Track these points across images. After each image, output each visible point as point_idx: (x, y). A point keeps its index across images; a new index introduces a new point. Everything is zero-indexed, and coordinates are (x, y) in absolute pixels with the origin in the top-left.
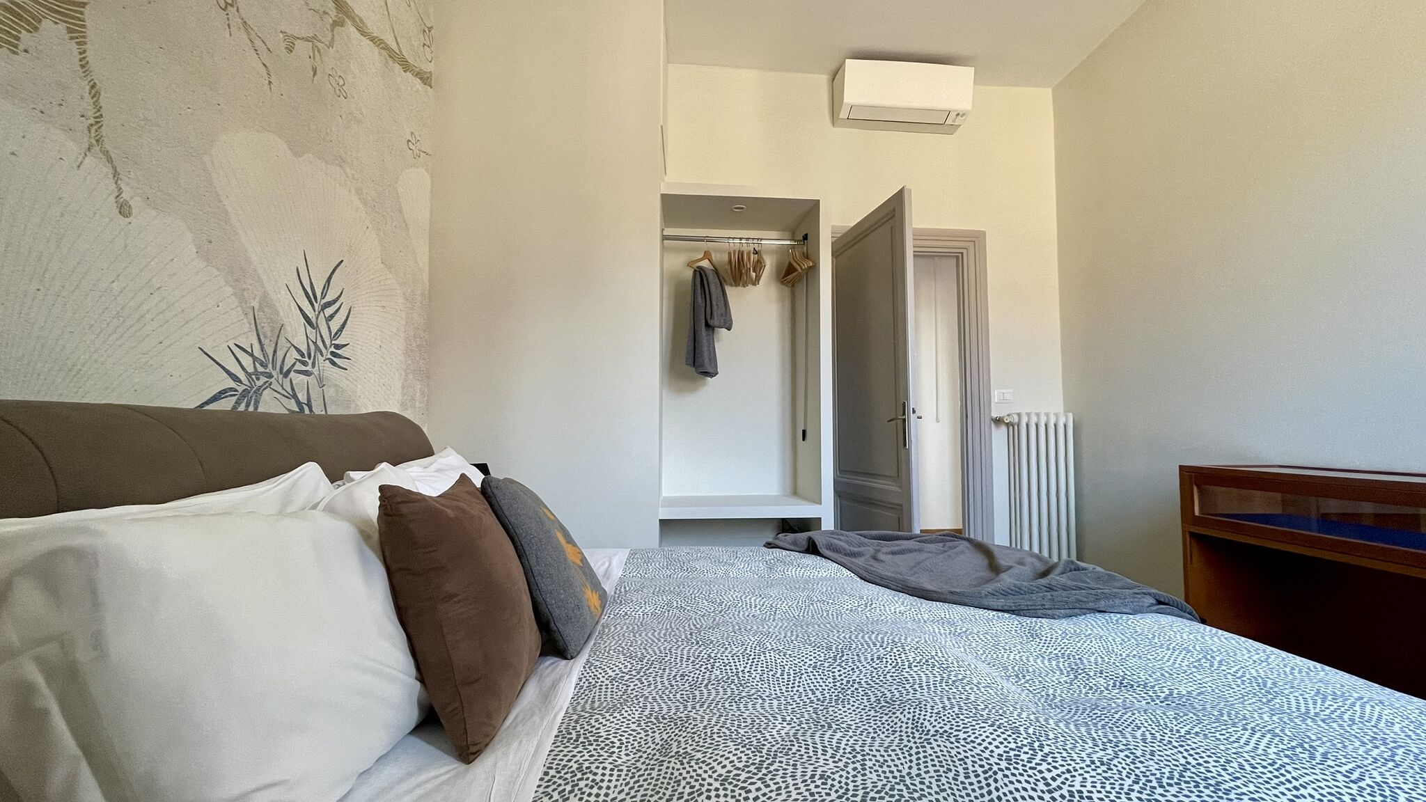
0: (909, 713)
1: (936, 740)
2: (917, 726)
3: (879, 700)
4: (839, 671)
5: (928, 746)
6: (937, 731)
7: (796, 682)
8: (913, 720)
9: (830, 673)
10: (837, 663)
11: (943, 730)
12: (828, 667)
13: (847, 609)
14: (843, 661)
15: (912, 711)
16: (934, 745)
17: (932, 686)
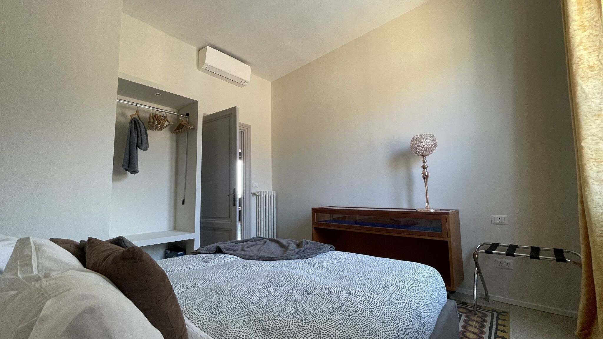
0: (258, 325)
1: (273, 331)
2: (264, 329)
3: (243, 323)
4: (220, 317)
5: (272, 335)
6: (272, 328)
7: (205, 329)
8: (261, 327)
9: (217, 319)
10: (218, 314)
11: (273, 326)
12: (215, 317)
13: (206, 286)
14: (220, 312)
15: (259, 324)
16: (274, 333)
17: (259, 311)
